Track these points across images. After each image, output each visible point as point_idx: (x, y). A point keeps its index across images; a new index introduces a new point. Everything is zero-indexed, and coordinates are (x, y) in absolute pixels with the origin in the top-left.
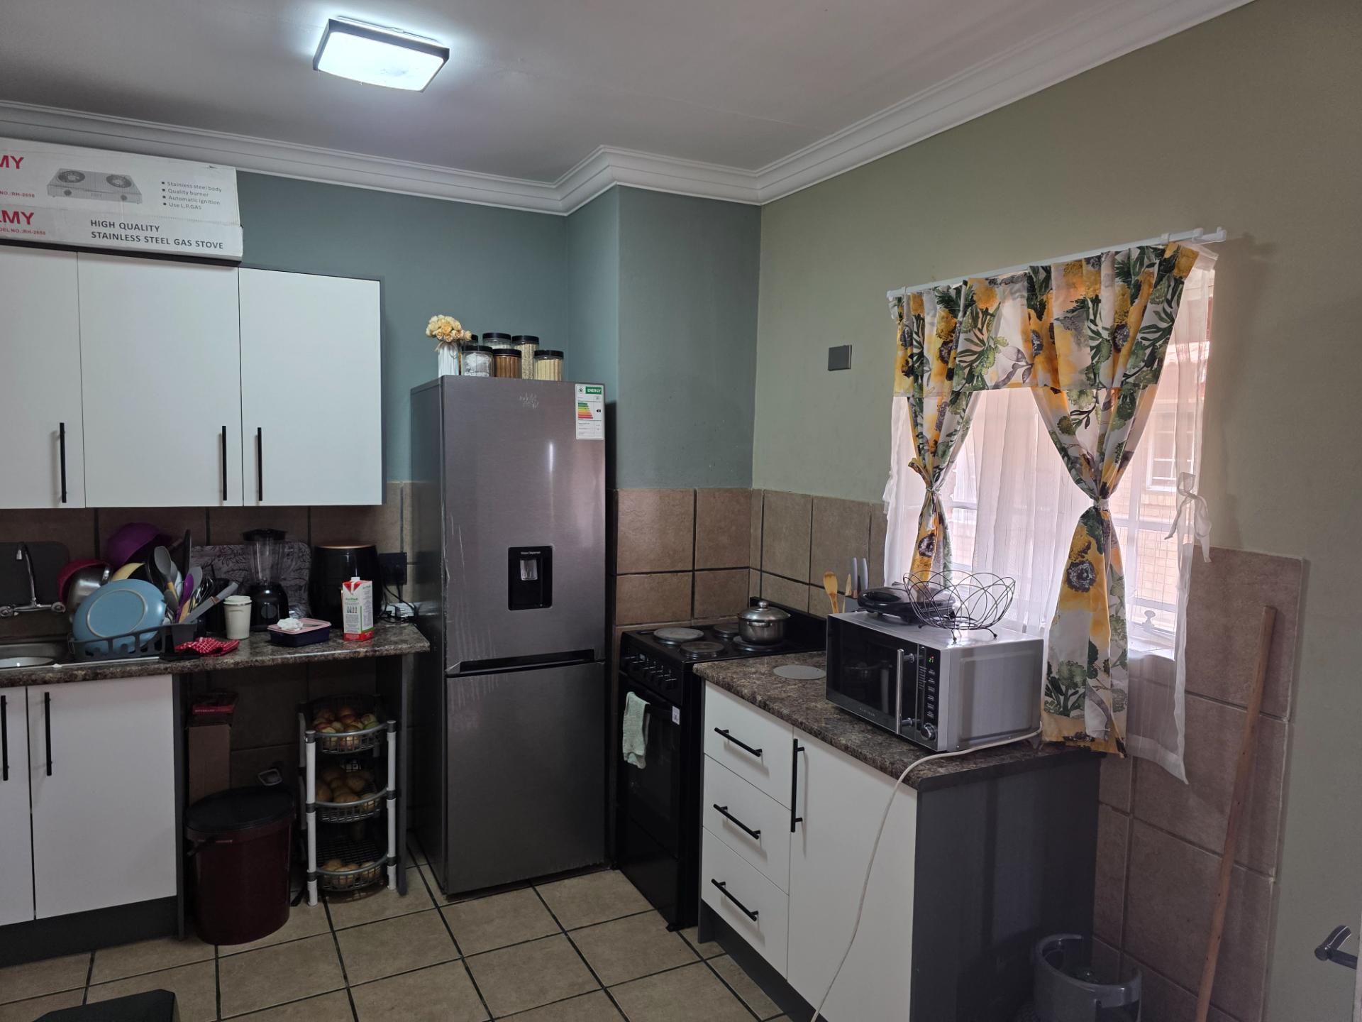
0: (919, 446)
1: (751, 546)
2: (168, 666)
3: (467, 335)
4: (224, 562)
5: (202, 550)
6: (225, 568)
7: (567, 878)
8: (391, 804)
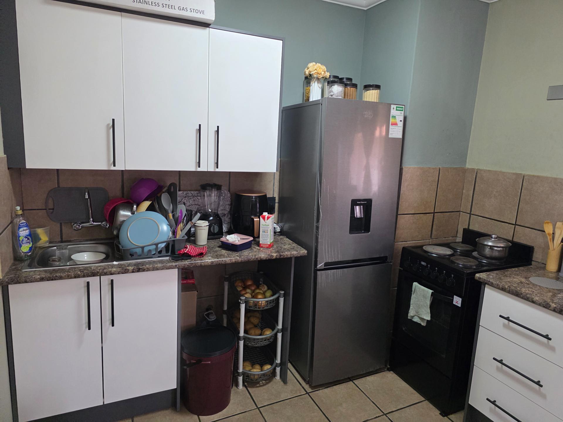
2: (177, 264)
3: (328, 75)
4: (188, 200)
6: (188, 204)
8: (280, 335)
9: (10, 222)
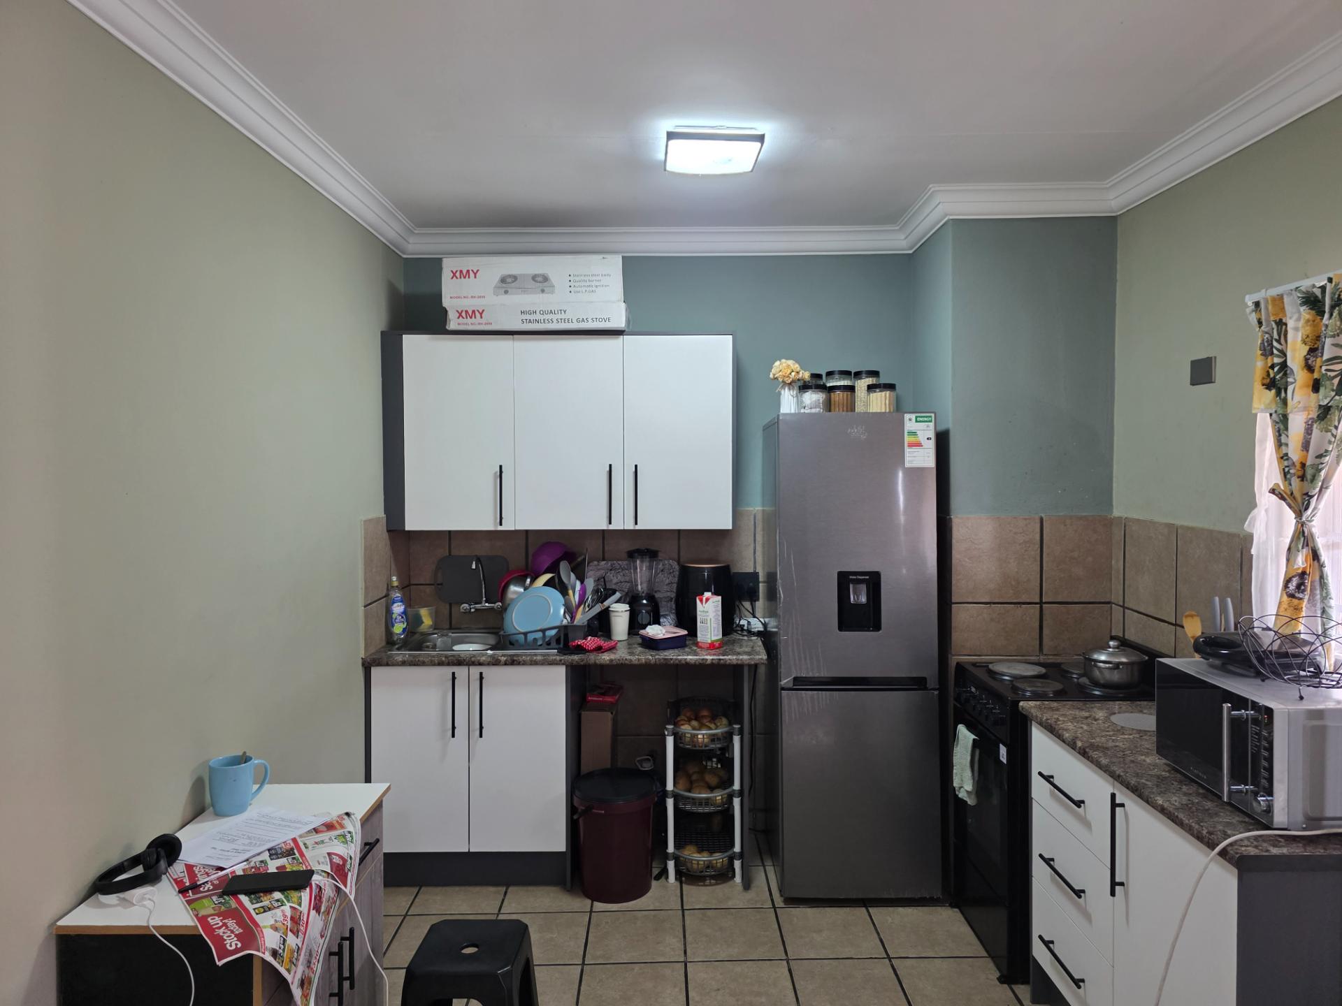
0: (1284, 469)
1: (1113, 579)
2: (562, 658)
3: (806, 375)
4: (614, 575)
5: (598, 565)
6: (615, 581)
7: (902, 906)
8: (736, 802)
9: (384, 595)
